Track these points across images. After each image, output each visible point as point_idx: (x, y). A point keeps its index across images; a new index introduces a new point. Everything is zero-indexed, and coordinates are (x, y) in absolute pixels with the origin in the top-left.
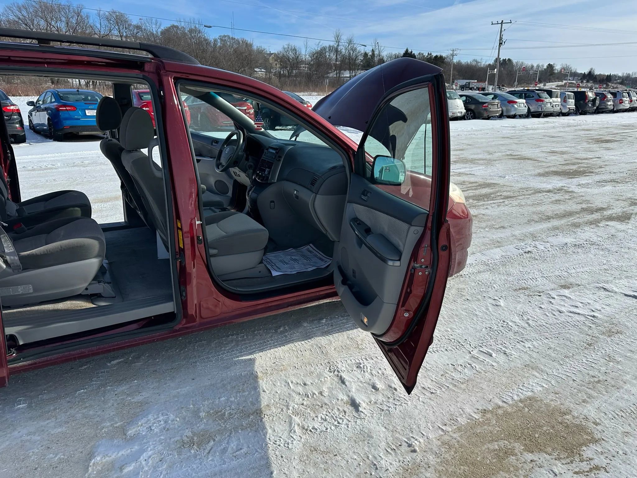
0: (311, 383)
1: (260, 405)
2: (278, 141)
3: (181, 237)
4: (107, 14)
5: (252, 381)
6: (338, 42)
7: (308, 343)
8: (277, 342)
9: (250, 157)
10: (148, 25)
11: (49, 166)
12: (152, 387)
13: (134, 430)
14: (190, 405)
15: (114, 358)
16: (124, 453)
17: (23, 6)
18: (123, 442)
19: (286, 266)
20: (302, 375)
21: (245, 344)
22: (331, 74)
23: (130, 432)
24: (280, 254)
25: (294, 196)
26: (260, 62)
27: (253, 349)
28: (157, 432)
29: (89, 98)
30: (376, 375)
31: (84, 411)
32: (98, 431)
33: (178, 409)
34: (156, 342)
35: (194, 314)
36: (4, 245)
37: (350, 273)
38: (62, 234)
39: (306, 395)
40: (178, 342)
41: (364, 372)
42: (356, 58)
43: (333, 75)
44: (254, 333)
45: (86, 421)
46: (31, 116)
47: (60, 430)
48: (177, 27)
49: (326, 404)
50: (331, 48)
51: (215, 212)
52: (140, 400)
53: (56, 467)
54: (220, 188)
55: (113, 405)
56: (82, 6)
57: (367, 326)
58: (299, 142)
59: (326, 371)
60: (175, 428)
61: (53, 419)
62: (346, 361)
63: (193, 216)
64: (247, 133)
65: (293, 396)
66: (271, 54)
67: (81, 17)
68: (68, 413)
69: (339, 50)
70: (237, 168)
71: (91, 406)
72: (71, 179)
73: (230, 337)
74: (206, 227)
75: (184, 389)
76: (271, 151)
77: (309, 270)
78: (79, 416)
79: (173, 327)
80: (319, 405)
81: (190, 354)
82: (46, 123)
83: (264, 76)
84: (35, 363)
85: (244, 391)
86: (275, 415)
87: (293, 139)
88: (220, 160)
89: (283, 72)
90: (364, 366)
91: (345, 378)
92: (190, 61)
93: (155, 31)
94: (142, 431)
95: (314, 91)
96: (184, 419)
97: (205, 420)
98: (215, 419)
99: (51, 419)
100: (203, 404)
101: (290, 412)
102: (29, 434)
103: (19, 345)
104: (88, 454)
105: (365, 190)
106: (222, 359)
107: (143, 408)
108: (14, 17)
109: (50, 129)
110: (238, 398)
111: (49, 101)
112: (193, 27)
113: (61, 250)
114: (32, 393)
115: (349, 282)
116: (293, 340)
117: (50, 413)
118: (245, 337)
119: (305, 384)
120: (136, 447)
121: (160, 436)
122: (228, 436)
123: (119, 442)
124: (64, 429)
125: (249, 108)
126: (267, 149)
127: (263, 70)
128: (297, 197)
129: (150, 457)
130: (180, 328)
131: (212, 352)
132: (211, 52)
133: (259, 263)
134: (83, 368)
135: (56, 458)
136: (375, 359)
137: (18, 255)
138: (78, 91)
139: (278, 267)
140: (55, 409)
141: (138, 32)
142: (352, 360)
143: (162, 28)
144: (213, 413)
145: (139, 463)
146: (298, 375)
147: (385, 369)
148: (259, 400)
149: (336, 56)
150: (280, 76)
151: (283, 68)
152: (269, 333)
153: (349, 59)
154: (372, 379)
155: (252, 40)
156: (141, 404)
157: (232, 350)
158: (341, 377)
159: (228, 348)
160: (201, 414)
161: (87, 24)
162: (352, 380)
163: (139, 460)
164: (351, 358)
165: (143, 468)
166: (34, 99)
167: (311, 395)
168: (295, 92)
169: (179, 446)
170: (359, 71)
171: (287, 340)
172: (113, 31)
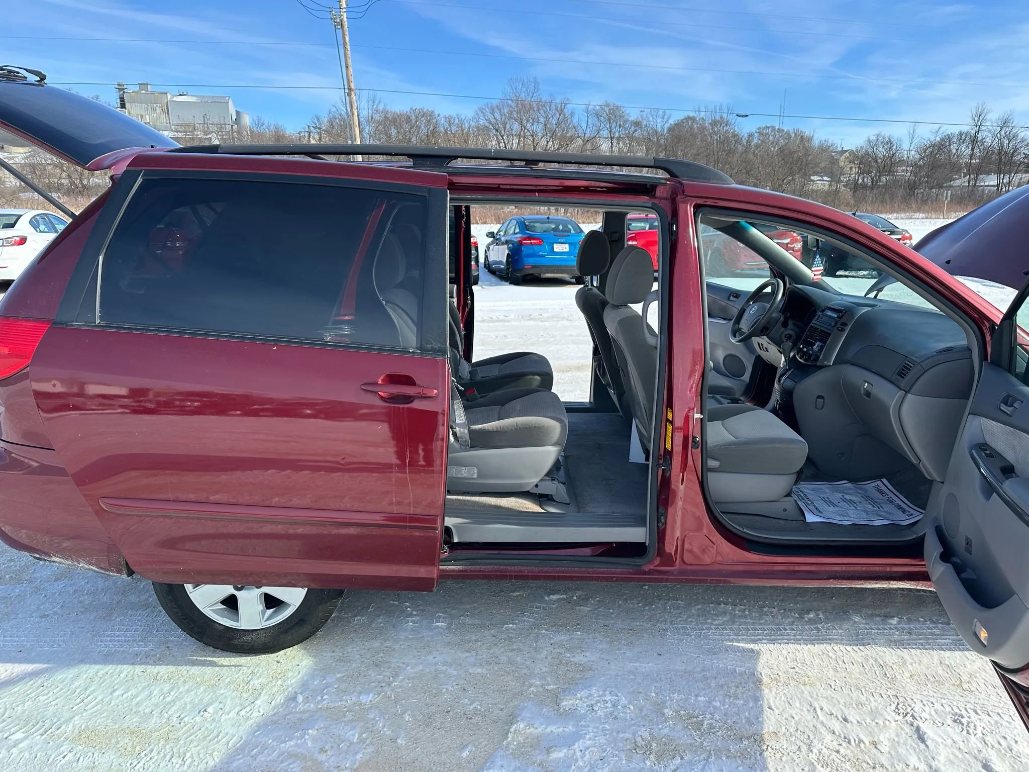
0: (858, 722)
1: (762, 729)
2: (844, 298)
3: (669, 434)
4: (598, 108)
5: (752, 685)
6: (979, 126)
7: (858, 651)
8: (800, 635)
9: (790, 323)
10: (651, 119)
11: (501, 318)
12: (600, 647)
13: (571, 702)
14: (651, 692)
15: (554, 592)
16: (554, 730)
17: (497, 106)
18: (554, 714)
19: (832, 509)
20: (842, 702)
21: (746, 623)
22: (958, 181)
23: (564, 703)
24: (824, 487)
25: (862, 392)
26: (822, 165)
27: (759, 635)
28: (600, 715)
29: (561, 227)
30: (993, 746)
31: (511, 654)
32: (525, 688)
33: (633, 692)
34: (614, 581)
35: (673, 553)
36: (456, 414)
37: (959, 543)
38: (518, 408)
39: (845, 738)
40: (642, 592)
41: (968, 732)
42: (1015, 151)
43: (961, 182)
44: (763, 611)
45: (511, 668)
46: (488, 250)
47: (479, 670)
48: (693, 119)
49: (882, 766)
50: (962, 137)
51: (721, 403)
52: (583, 663)
53: (471, 718)
54: (732, 366)
55: (546, 658)
56: (568, 99)
57: (985, 646)
58: (881, 301)
59: (888, 709)
60: (626, 720)
61: (473, 653)
62: (932, 703)
63: (692, 406)
64: (790, 284)
65: (821, 733)
66: (843, 152)
67: (564, 115)
68: (491, 652)
69: (980, 138)
70: (765, 337)
71: (519, 650)
72: (524, 337)
73: (723, 605)
74: (709, 424)
75: (646, 665)
76: (829, 313)
77: (877, 523)
78: (503, 659)
79: (641, 566)
80: (868, 763)
81: (658, 615)
82: (504, 260)
83: (826, 188)
84: (466, 571)
85: (736, 697)
86: (786, 754)
87: (872, 295)
88: (739, 324)
89: (863, 180)
90: (968, 723)
91: (925, 733)
92: (720, 179)
93: (660, 127)
94: (581, 707)
95: (919, 210)
96: (641, 710)
97: (671, 722)
98: (687, 727)
99: (471, 652)
100: (670, 697)
101: (813, 757)
102: (445, 664)
103: (453, 543)
104: (510, 716)
105: (1009, 396)
106: (706, 637)
107: (585, 675)
108: (485, 122)
109: (508, 269)
110: (727, 706)
111: (511, 232)
112: (718, 118)
113: (516, 429)
114: (454, 611)
115: (955, 559)
116: (830, 639)
117: (470, 644)
118: (747, 613)
119: (846, 720)
120: (570, 728)
121: (605, 723)
122: (704, 759)
123: (549, 712)
124: (484, 671)
125: (793, 242)
126: (823, 311)
127: (825, 178)
128: (868, 394)
129: (587, 748)
130: (650, 570)
131: (691, 621)
132: (742, 154)
133: (786, 496)
134: (515, 594)
135: (472, 707)
136: (996, 718)
137: (469, 428)
138: (548, 218)
139: (817, 509)
140: (477, 641)
141: (636, 131)
142: (946, 706)
143: (671, 122)
144: (684, 716)
145: (573, 751)
146: (835, 701)
147: (1016, 742)
148: (761, 719)
149: (973, 149)
150: (855, 187)
151: (863, 174)
152: (789, 617)
153: (1000, 154)
154: (984, 751)
155: (812, 131)
156: (583, 668)
157: (723, 627)
158: (918, 729)
159: (716, 622)
160: (666, 711)
161: (570, 123)
162: (940, 740)
163: (573, 748)
164: (943, 701)
165: (576, 761)
166: (495, 228)
167: (855, 740)
168: (882, 213)
169: (629, 747)
170: (1019, 175)
171: (819, 636)
172: (601, 132)
